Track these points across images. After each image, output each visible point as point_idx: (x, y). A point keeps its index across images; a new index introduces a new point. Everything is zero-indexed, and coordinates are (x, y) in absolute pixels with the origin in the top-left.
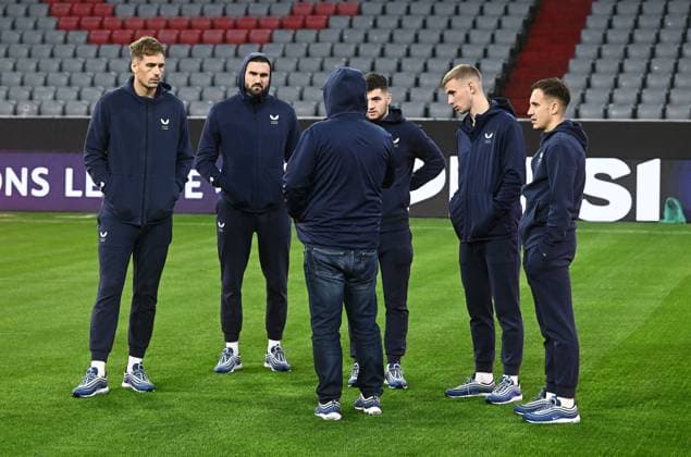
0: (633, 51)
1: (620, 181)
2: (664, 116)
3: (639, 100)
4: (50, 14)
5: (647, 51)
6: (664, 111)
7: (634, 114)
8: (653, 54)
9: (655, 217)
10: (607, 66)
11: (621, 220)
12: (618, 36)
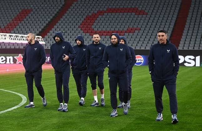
0: (193, 37)
1: (193, 60)
2: (199, 49)
3: (194, 46)
4: (81, 30)
5: (195, 37)
6: (199, 48)
7: (194, 48)
8: (196, 38)
9: (199, 66)
10: (188, 40)
11: (193, 66)
12: (190, 34)
